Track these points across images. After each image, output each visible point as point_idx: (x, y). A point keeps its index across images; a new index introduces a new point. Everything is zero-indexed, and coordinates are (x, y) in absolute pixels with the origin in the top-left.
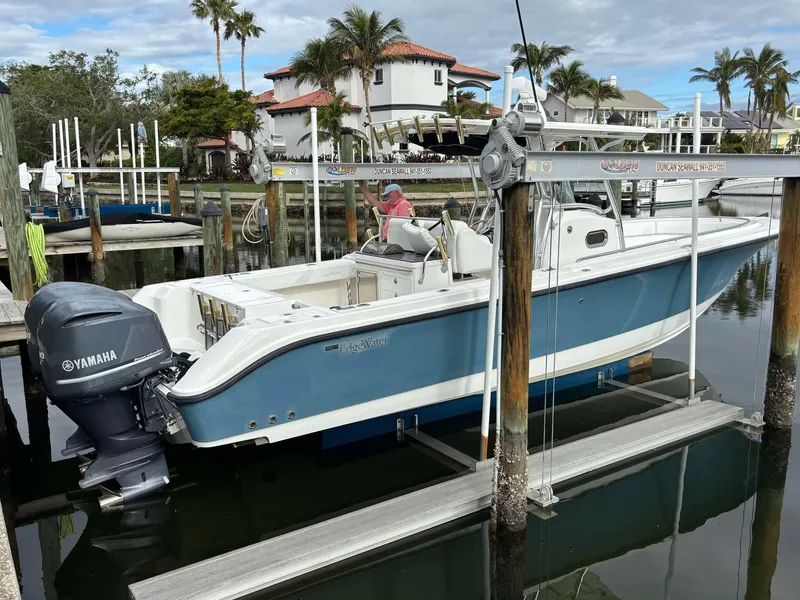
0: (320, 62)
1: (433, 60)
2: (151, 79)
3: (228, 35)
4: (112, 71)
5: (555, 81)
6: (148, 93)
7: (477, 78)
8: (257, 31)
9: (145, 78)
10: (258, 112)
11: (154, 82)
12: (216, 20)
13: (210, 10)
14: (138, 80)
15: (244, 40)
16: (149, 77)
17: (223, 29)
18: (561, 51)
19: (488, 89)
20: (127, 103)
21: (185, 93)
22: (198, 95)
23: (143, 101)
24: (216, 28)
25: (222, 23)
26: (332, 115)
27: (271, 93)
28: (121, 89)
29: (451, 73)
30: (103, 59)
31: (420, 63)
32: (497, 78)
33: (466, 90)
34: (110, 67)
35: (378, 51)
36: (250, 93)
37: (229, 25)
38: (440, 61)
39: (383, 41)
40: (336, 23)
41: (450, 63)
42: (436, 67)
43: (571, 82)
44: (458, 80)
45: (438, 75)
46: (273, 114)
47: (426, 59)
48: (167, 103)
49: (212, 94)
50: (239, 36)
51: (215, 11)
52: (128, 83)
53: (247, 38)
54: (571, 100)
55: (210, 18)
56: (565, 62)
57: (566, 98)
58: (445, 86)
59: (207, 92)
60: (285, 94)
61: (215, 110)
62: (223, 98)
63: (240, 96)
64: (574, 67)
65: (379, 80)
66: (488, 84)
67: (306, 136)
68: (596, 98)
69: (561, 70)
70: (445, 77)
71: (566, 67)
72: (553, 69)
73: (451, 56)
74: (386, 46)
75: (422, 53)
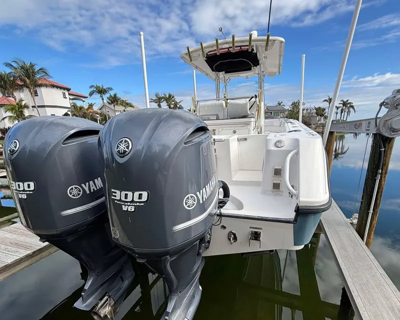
1: (61, 88)
5: (109, 100)
7: (78, 97)
18: (111, 89)
19: (84, 101)
26: (19, 108)
29: (69, 94)
31: (55, 89)
32: (87, 97)
33: (74, 101)
35: (36, 81)
38: (64, 89)
39: (38, 76)
40: (8, 65)
41: (68, 90)
42: (63, 91)
43: (114, 100)
44: (72, 97)
45: (64, 94)
47: (58, 87)
54: (116, 106)
56: (112, 93)
57: (114, 106)
58: (68, 98)
64: (115, 95)
65: (36, 94)
66: (84, 99)
67: (5, 118)
68: (125, 106)
69: (111, 96)
70: (67, 95)
71: (112, 95)
72: (108, 95)
73: (69, 87)
74: (39, 79)
75: (55, 84)
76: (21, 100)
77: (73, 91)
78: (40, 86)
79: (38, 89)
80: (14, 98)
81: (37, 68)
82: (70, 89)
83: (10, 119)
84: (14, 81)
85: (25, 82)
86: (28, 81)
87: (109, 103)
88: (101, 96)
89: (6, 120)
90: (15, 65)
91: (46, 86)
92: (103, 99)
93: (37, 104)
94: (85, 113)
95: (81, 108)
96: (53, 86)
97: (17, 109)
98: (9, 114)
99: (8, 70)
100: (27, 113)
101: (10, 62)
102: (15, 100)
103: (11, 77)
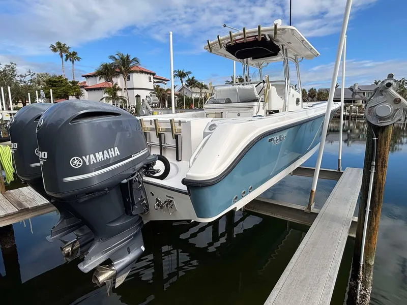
0: (107, 72)
1: (148, 73)
2: (33, 75)
3: (66, 60)
4: (14, 71)
5: (187, 82)
6: (31, 81)
7: (161, 80)
8: (78, 59)
9: (30, 74)
10: (81, 89)
11: (34, 76)
12: (61, 53)
13: (59, 50)
14: (26, 75)
15: (73, 62)
16: (32, 74)
17: (64, 57)
18: (190, 73)
19: (166, 84)
20: (22, 84)
21: (50, 81)
22: (55, 82)
23: (29, 84)
24: (62, 56)
25: (64, 55)
26: (113, 91)
27: (85, 83)
28: (18, 79)
29: (154, 78)
30: (9, 66)
31: (144, 74)
32: (169, 81)
33: (158, 84)
34: (13, 70)
35: (130, 68)
36: (78, 82)
37: (67, 56)
38: (150, 74)
39: (131, 65)
40: (112, 57)
41: (154, 74)
42: (149, 75)
43: (192, 83)
44: (156, 81)
45: (150, 78)
46: (87, 90)
47: (145, 73)
48: (39, 85)
49: (62, 82)
50: (71, 60)
51: (61, 50)
52: (21, 76)
53: (74, 61)
54: (193, 88)
55: (59, 52)
56: (190, 77)
57: (191, 88)
58: (153, 82)
59: (59, 81)
60: (90, 83)
61: (64, 88)
62: (67, 83)
63: (74, 83)
64: (193, 78)
65: (129, 79)
66: (166, 82)
67: (103, 98)
68: (201, 88)
69: (189, 79)
70: (152, 79)
71: (191, 78)
72: (186, 78)
73: (154, 72)
74: (132, 67)
75: (144, 70)
76: (116, 84)
77: (157, 75)
78: (133, 72)
79: (131, 75)
80: (112, 82)
81: (131, 58)
82: (155, 74)
83: (106, 99)
84: (114, 69)
85: (121, 69)
86: (123, 69)
87: (187, 86)
88: (181, 80)
89: (104, 100)
90: (117, 57)
91: (137, 72)
92: (182, 82)
93: (127, 87)
94: (164, 94)
95: (161, 90)
96: (142, 72)
97: (112, 91)
98: (107, 95)
99: (111, 61)
100: (119, 94)
101: (114, 55)
102: (113, 84)
103: (112, 66)
